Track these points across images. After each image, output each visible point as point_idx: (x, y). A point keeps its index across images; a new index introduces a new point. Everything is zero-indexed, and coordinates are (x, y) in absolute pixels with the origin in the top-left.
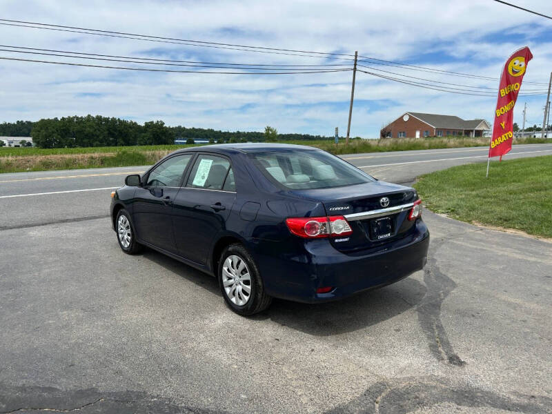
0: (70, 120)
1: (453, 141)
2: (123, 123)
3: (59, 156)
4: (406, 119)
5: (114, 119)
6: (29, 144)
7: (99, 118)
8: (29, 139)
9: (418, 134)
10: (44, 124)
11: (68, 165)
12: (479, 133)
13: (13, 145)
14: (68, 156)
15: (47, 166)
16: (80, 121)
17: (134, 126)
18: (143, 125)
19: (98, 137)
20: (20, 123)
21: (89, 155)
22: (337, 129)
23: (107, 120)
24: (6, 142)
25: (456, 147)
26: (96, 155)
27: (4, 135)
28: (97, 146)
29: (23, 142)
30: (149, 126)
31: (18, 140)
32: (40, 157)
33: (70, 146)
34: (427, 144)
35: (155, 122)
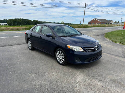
0: (16, 19)
1: (107, 25)
2: (28, 20)
3: (15, 27)
4: (94, 20)
5: (26, 19)
6: (7, 25)
7: (23, 19)
8: (6, 24)
9: (97, 23)
10: (10, 20)
11: (18, 30)
12: (111, 23)
13: (3, 25)
14: (17, 28)
15: (12, 30)
16: (18, 20)
17: (31, 21)
18: (33, 21)
19: (22, 23)
20: (4, 20)
21: (22, 27)
22: (80, 22)
23: (24, 19)
24: (1, 24)
25: (108, 26)
26: (24, 27)
27: (1, 22)
28: (22, 25)
29: (5, 24)
30: (34, 21)
31: (4, 24)
32: (11, 27)
33: (16, 25)
34: (101, 26)
35: (36, 20)
